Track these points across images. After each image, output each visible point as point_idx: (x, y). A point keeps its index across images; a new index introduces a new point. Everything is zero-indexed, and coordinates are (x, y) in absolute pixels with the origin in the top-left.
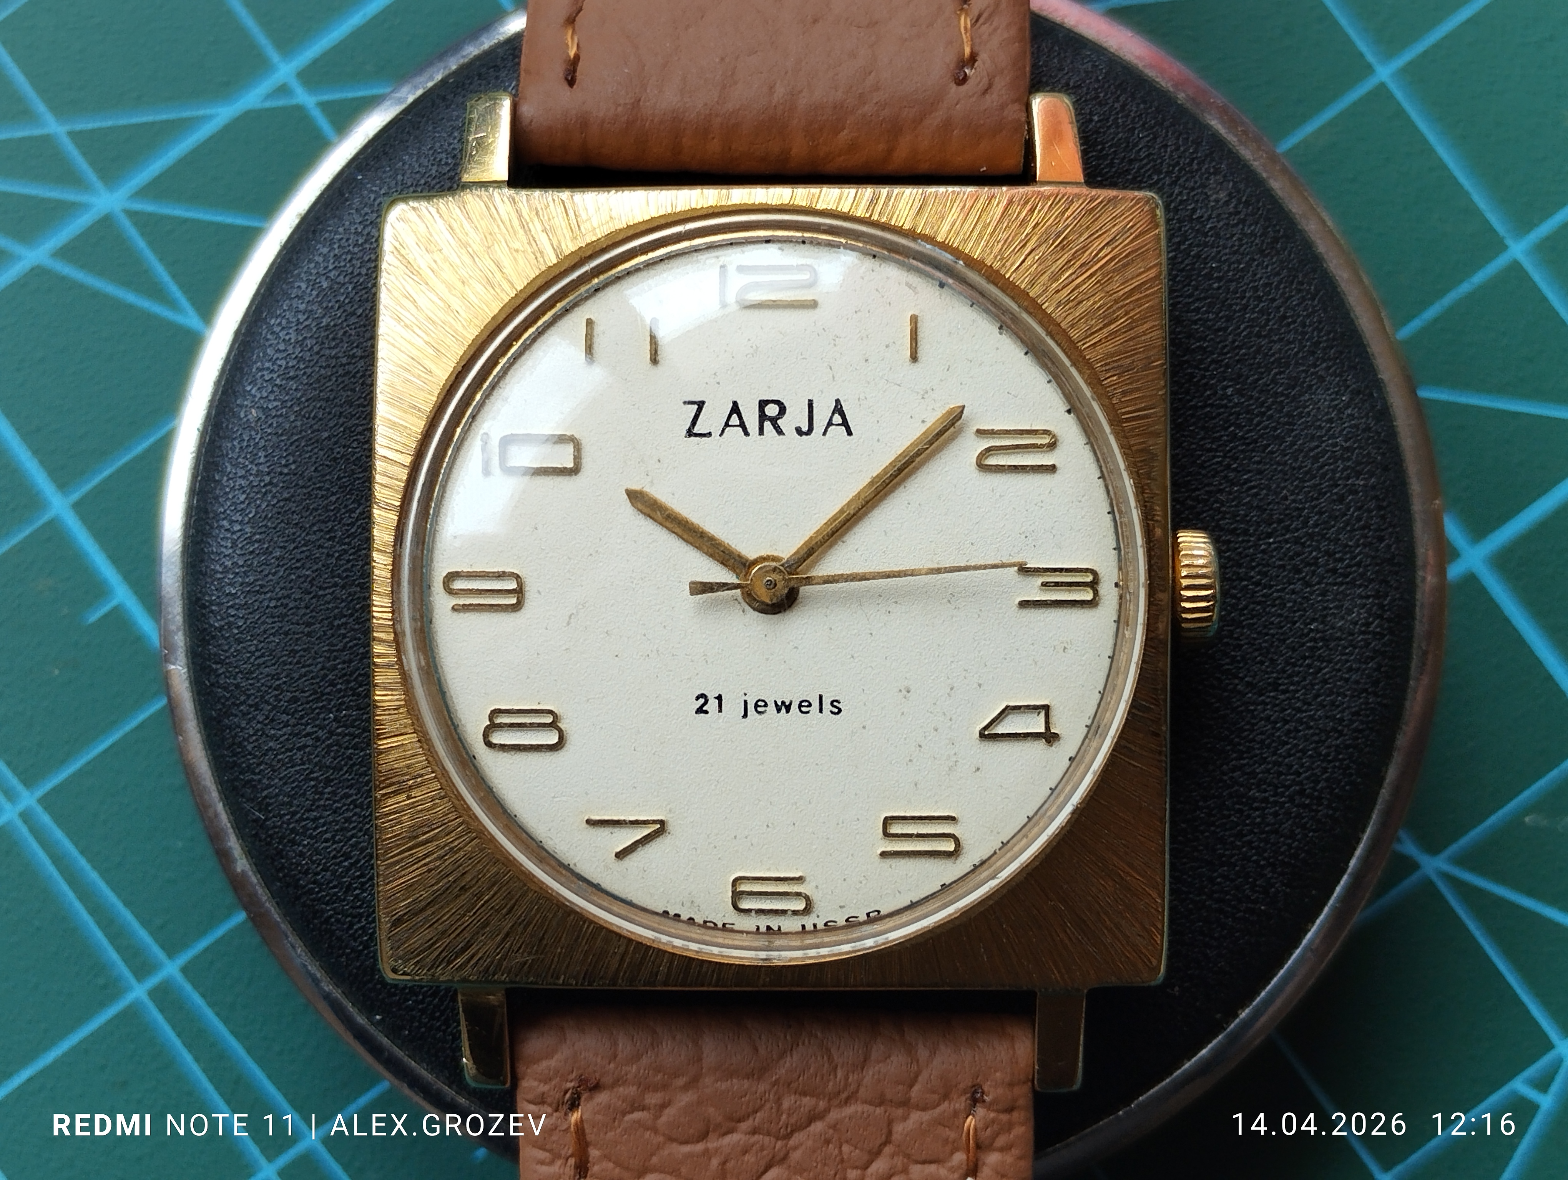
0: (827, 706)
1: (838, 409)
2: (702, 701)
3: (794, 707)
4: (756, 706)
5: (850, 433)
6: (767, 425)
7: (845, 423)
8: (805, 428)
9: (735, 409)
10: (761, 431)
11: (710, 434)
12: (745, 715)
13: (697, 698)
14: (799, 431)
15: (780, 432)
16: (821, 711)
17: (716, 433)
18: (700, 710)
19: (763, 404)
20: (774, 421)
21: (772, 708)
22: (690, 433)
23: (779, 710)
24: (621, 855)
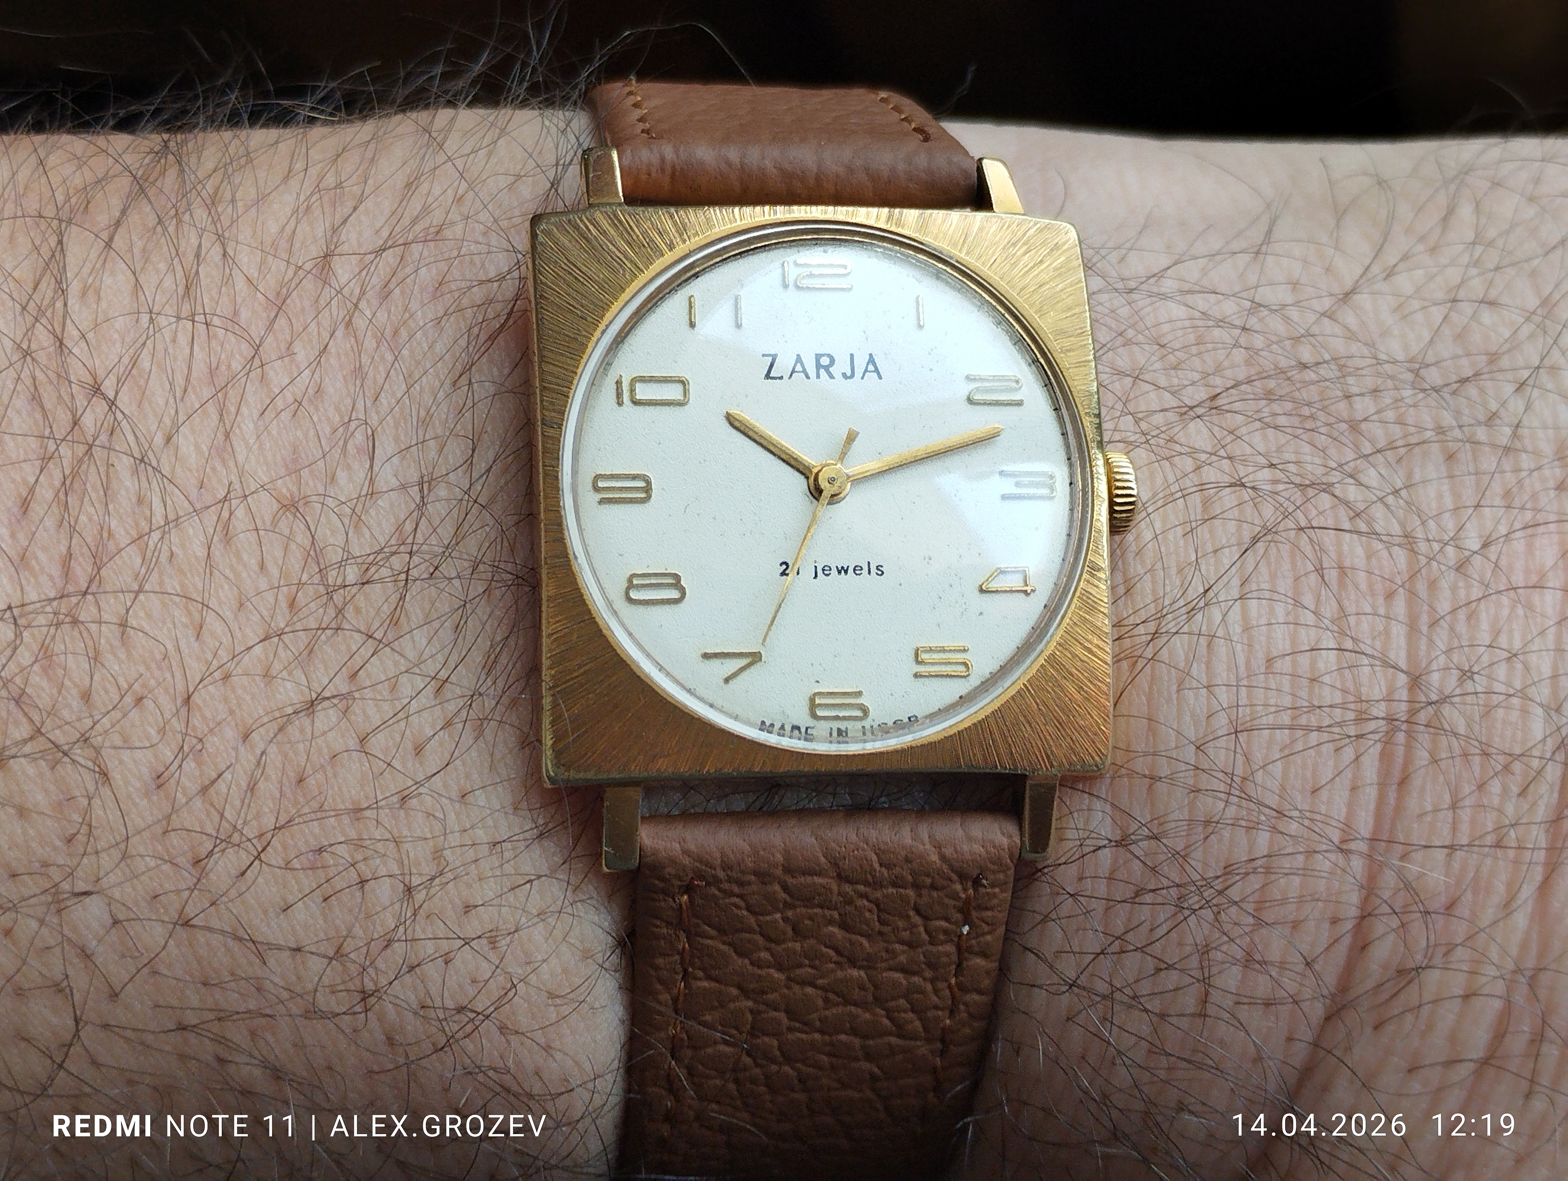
0: (873, 570)
1: (871, 360)
2: (784, 567)
3: (851, 570)
4: (823, 570)
5: (880, 377)
6: (822, 372)
7: (877, 370)
8: (849, 374)
9: (799, 359)
10: (818, 376)
11: (781, 378)
12: (816, 576)
13: (781, 564)
14: (844, 375)
15: (831, 377)
16: (869, 572)
17: (786, 377)
18: (784, 574)
19: (818, 357)
20: (827, 368)
21: (834, 572)
22: (768, 376)
23: (839, 572)
24: (727, 681)
